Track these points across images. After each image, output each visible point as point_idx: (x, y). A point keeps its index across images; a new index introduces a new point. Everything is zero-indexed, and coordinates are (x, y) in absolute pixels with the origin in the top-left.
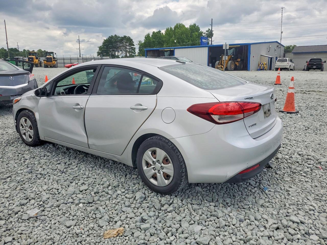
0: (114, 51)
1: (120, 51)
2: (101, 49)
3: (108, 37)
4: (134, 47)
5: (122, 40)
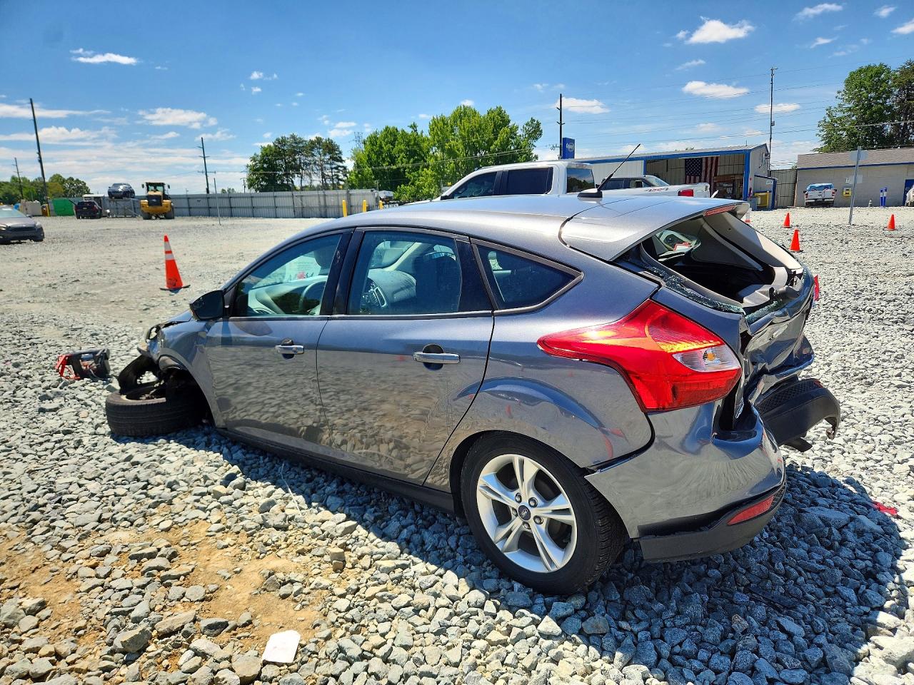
0: (287, 175)
1: (306, 177)
2: (255, 170)
3: (274, 140)
4: (344, 164)
5: (312, 149)
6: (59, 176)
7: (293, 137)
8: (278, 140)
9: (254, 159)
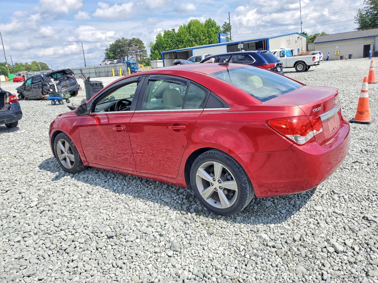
0: (122, 56)
1: (130, 56)
4: (145, 49)
5: (131, 43)
6: (35, 62)
7: (123, 38)
8: (116, 40)
9: (106, 50)
